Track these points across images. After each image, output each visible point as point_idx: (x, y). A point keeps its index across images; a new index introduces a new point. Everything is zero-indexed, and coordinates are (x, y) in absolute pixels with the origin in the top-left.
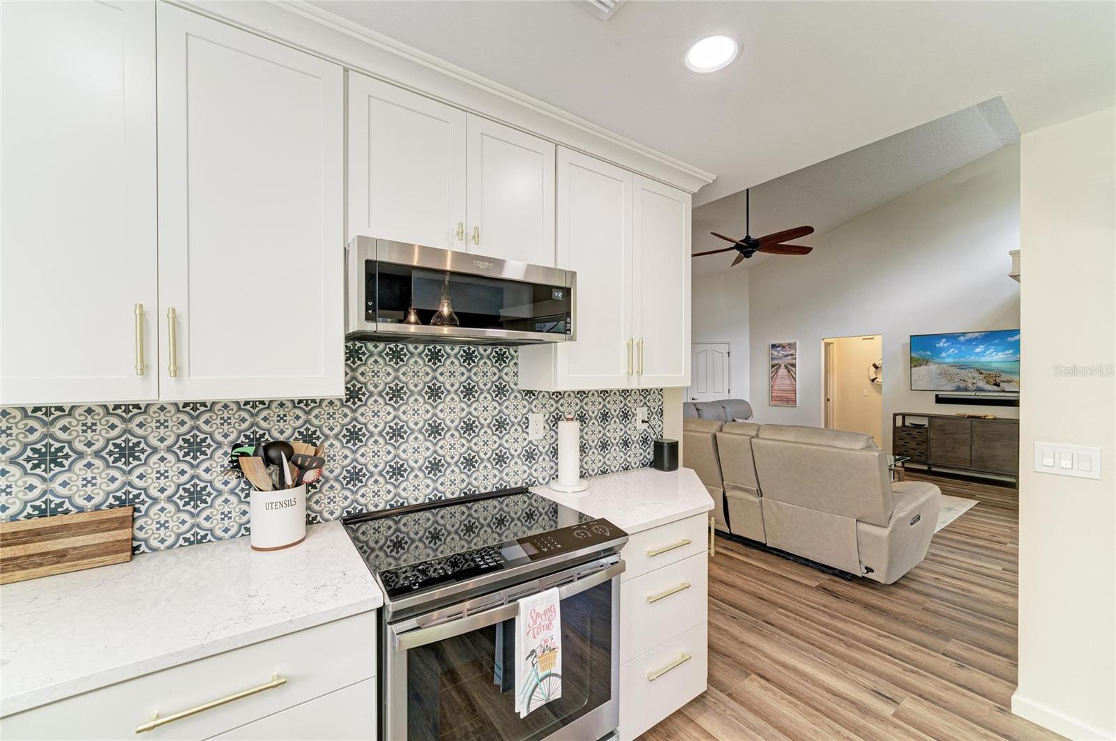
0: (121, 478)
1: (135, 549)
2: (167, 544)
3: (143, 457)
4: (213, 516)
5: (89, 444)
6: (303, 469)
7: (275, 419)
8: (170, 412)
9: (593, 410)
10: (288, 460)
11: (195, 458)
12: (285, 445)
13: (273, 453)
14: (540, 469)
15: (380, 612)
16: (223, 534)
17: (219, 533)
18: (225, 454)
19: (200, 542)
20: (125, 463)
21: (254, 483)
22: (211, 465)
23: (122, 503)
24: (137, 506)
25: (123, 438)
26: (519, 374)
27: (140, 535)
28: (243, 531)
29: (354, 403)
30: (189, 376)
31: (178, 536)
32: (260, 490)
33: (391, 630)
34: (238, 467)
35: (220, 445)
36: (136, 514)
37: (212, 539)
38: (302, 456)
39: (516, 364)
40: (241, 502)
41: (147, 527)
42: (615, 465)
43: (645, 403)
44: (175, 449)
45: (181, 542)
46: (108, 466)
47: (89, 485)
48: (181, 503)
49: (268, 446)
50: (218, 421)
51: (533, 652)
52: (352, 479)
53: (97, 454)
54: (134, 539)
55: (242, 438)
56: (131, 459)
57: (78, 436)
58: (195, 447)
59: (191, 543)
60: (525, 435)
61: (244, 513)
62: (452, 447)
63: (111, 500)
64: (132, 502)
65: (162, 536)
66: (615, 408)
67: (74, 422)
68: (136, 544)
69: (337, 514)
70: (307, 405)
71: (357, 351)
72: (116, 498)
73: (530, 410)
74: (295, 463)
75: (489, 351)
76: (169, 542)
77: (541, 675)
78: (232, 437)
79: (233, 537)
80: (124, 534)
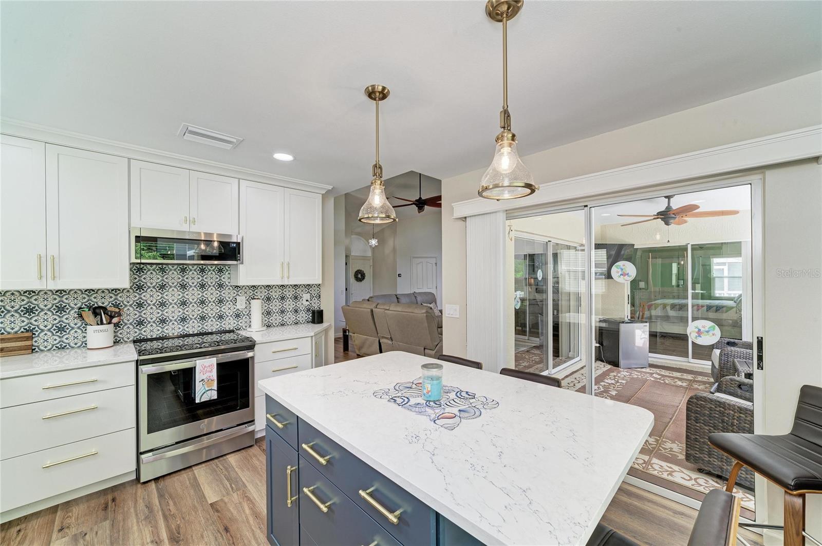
0: (27, 321)
1: (33, 350)
2: (47, 348)
3: (37, 313)
4: (69, 338)
5: (13, 307)
6: (112, 317)
7: (100, 298)
8: (49, 294)
9: (275, 294)
10: (104, 314)
11: (61, 313)
12: (104, 309)
13: (97, 311)
14: (242, 322)
15: (137, 361)
16: (74, 345)
17: (72, 345)
18: (75, 312)
19: (63, 348)
20: (28, 315)
21: (88, 322)
22: (69, 317)
23: (27, 331)
24: (34, 332)
25: (28, 305)
26: (231, 278)
27: (35, 344)
28: (84, 345)
29: (140, 291)
30: (59, 279)
31: (53, 345)
32: (91, 325)
33: (140, 367)
34: (81, 316)
35: (73, 308)
36: (34, 336)
37: (69, 347)
38: (110, 311)
39: (229, 273)
40: (83, 332)
41: (39, 341)
42: (289, 321)
43: (309, 292)
44: (51, 309)
45: (54, 348)
46: (21, 316)
47: (13, 324)
48: (54, 332)
49: (96, 308)
50: (72, 299)
51: (203, 380)
52: (139, 324)
53: (16, 311)
54: (33, 345)
55: (84, 306)
56: (31, 313)
57: (8, 304)
58: (61, 309)
59: (59, 349)
60: (235, 306)
61: (85, 337)
62: (193, 311)
63: (22, 330)
64: (31, 331)
65: (46, 345)
66: (289, 293)
67: (6, 298)
68: (33, 348)
69: (131, 339)
70: (116, 292)
71: (141, 269)
72: (25, 329)
73: (238, 295)
74: (108, 315)
75: (214, 268)
76: (49, 347)
77: (207, 389)
78: (79, 305)
79: (79, 347)
80: (28, 343)
